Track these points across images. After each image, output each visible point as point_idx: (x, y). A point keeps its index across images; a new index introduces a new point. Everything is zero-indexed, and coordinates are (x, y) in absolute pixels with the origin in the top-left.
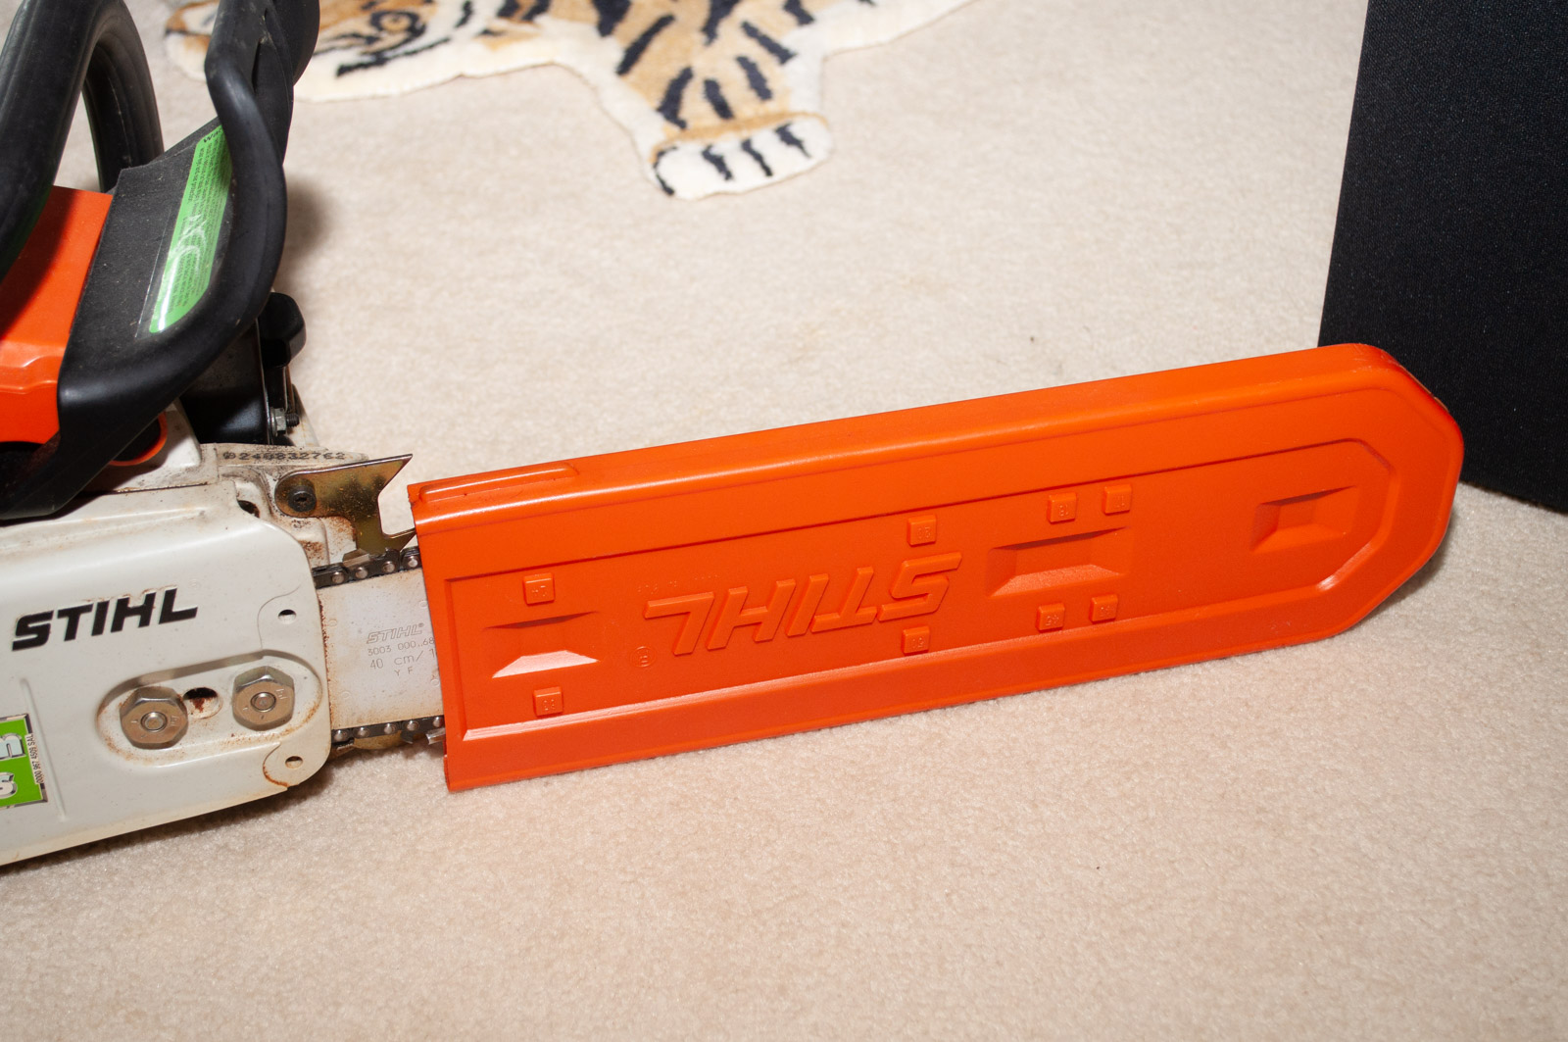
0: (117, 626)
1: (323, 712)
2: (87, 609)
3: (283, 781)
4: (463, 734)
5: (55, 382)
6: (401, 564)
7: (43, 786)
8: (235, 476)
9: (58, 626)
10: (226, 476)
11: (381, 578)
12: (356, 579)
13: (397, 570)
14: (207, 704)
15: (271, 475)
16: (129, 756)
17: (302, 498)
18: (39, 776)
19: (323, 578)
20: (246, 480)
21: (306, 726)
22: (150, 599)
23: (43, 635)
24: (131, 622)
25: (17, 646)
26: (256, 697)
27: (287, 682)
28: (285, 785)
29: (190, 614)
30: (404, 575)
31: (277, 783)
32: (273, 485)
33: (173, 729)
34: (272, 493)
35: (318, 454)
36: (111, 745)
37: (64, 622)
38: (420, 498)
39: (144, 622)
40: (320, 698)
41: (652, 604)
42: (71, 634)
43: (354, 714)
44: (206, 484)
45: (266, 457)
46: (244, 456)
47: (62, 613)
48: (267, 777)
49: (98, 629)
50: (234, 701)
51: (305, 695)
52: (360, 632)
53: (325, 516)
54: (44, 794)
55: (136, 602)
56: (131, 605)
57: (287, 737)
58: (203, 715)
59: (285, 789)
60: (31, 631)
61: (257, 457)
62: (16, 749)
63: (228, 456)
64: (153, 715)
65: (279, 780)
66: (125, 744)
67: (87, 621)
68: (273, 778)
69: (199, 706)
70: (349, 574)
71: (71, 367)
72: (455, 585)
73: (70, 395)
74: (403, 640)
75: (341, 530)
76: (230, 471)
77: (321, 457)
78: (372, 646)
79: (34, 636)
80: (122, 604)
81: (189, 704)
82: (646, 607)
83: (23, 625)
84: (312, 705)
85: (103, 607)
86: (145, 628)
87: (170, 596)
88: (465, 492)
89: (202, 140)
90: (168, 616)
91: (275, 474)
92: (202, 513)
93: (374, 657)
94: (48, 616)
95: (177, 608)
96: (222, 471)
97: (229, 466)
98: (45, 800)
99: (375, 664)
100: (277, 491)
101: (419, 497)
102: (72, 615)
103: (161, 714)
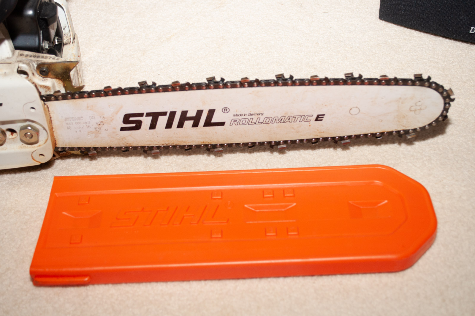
1: (50, 142)
3: (39, 161)
10: (18, 62)
11: (67, 100)
12: (59, 100)
13: (72, 99)
15: (34, 62)
17: (45, 71)
19: (48, 98)
20: (24, 63)
21: (44, 145)
26: (26, 134)
27: (37, 130)
28: (40, 162)
29: (1, 105)
30: (74, 100)
31: (37, 161)
32: (36, 66)
33: (1, 140)
34: (35, 68)
40: (48, 136)
43: (64, 143)
44: (11, 63)
45: (34, 56)
46: (27, 56)
48: (33, 159)
50: (20, 134)
51: (43, 136)
52: (62, 117)
53: (54, 78)
57: (39, 148)
58: (12, 137)
59: (39, 164)
61: (31, 56)
63: (21, 55)
65: (37, 160)
68: (35, 160)
69: (12, 134)
70: (56, 98)
74: (77, 121)
75: (59, 83)
76: (20, 60)
77: (51, 58)
78: (67, 122)
81: (7, 133)
84: (46, 139)
91: (36, 62)
93: (68, 126)
96: (18, 59)
97: (21, 58)
99: (68, 128)
100: (37, 68)
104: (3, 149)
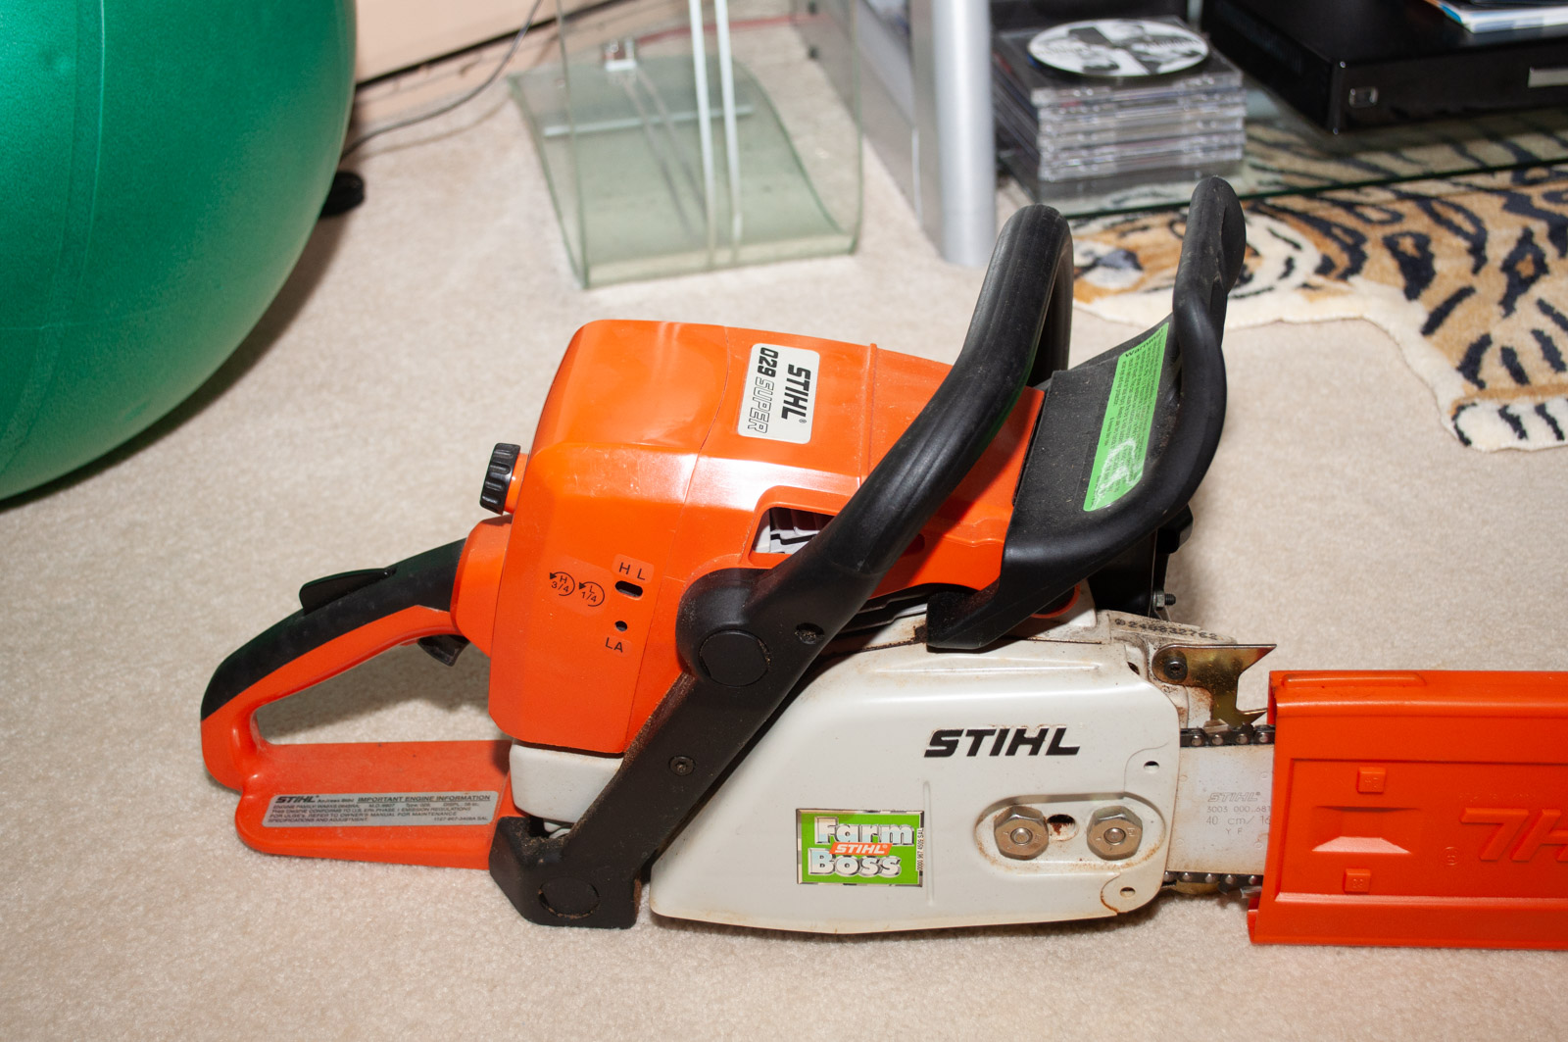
0: (1012, 751)
1: (1162, 853)
2: (991, 732)
3: (1115, 906)
4: (1277, 894)
5: (1003, 542)
6: (1253, 737)
7: (921, 873)
8: (1125, 641)
9: (966, 742)
10: (1118, 639)
11: (1233, 747)
12: (1212, 745)
13: (1249, 743)
14: (1063, 829)
15: (1153, 644)
16: (994, 861)
17: (1175, 668)
18: (921, 864)
19: (1187, 739)
20: (1134, 645)
21: (1145, 863)
22: (1043, 733)
23: (951, 748)
24: (1024, 750)
25: (929, 754)
26: (1109, 831)
27: (1137, 822)
28: (1115, 910)
29: (1073, 751)
30: (1253, 748)
31: (1110, 908)
32: (1153, 652)
33: (1035, 846)
34: (1151, 659)
35: (1195, 632)
36: (981, 850)
37: (971, 740)
38: (1283, 684)
39: (1034, 752)
40: (1162, 841)
41: (1470, 811)
42: (973, 752)
43: (1183, 860)
44: (1100, 643)
45: (1150, 628)
46: (1133, 625)
47: (970, 733)
48: (1103, 901)
49: (995, 751)
50: (1089, 830)
51: (1151, 837)
52: (1205, 790)
53: (1189, 686)
54: (921, 881)
55: (1031, 734)
56: (1026, 736)
57: (1127, 870)
58: (1061, 838)
59: (1114, 914)
60: (943, 743)
61: (1143, 627)
62: (908, 839)
63: (1119, 622)
64: (1021, 831)
65: (1111, 905)
66: (993, 849)
67: (988, 742)
68: (1107, 902)
69: (1057, 830)
70: (1206, 739)
71: (1017, 529)
72: (1298, 765)
73: (1013, 553)
74: (1240, 803)
75: (1201, 700)
76: (1120, 635)
77: (1197, 635)
78: (1212, 804)
79: (944, 748)
80: (1020, 733)
81: (1050, 827)
82: (1463, 812)
83: (937, 738)
84: (1153, 846)
85: (1004, 733)
86: (1034, 757)
87: (1060, 733)
88: (1323, 686)
89: (1124, 354)
90: (1055, 749)
91: (1157, 643)
92: (1097, 668)
93: (1212, 814)
94: (959, 733)
95: (1063, 744)
96: (1114, 634)
97: (1120, 631)
98: (920, 886)
99: (1211, 821)
100: (1155, 658)
101: (1279, 684)
102: (978, 736)
103: (1028, 832)
104: (1028, 869)
